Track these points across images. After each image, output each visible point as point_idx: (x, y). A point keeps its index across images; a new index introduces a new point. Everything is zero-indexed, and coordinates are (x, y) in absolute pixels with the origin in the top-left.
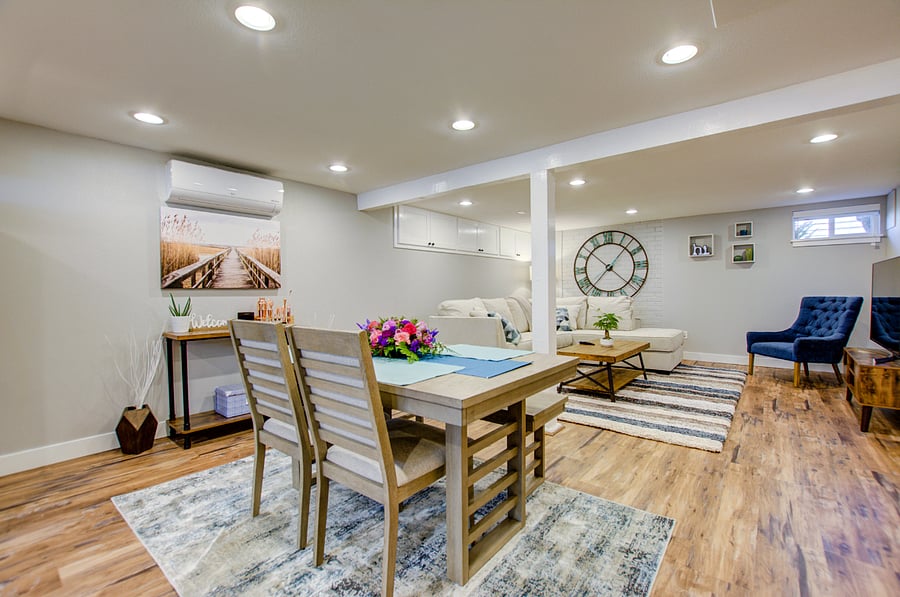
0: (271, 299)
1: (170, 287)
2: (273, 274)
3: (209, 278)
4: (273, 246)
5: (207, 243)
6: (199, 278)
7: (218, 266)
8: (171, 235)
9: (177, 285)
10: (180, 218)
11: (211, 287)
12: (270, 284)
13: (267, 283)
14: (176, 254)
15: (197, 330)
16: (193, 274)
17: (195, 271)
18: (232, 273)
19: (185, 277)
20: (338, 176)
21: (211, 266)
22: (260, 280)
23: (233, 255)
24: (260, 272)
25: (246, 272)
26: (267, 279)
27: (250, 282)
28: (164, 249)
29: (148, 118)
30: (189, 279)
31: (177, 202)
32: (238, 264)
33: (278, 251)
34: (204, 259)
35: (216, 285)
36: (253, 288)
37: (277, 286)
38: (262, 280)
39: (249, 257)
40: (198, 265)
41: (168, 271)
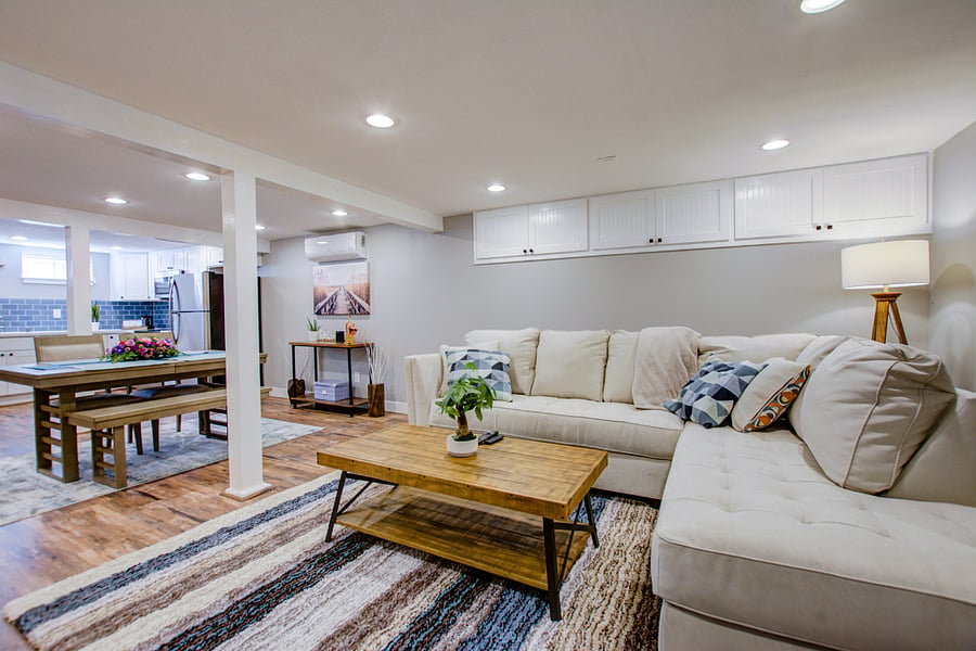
1: (317, 314)
2: (364, 304)
3: (332, 308)
4: (365, 283)
5: (330, 285)
6: (328, 308)
7: (336, 299)
8: (316, 284)
9: (319, 313)
10: (320, 272)
11: (333, 314)
12: (362, 311)
13: (359, 311)
14: (319, 294)
16: (324, 306)
17: (326, 303)
18: (342, 305)
19: (322, 308)
21: (332, 299)
22: (356, 309)
23: (342, 292)
24: (355, 301)
25: (348, 303)
26: (360, 308)
27: (350, 310)
28: (315, 290)
32: (345, 298)
33: (368, 286)
34: (329, 295)
35: (335, 312)
36: (351, 314)
37: (365, 313)
38: (356, 307)
39: (349, 292)
40: (326, 300)
41: (315, 305)
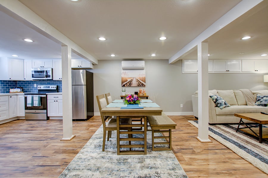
0: (142, 89)
1: (123, 86)
2: (144, 83)
3: (130, 84)
4: (144, 76)
5: (130, 77)
6: (128, 84)
7: (132, 82)
8: (123, 76)
9: (124, 86)
10: (125, 72)
11: (130, 86)
12: (143, 85)
13: (142, 85)
14: (124, 80)
15: (127, 95)
16: (127, 84)
17: (127, 83)
18: (134, 83)
19: (125, 84)
20: (154, 57)
21: (130, 81)
22: (141, 85)
23: (135, 79)
24: (140, 82)
25: (137, 83)
26: (142, 84)
27: (138, 85)
28: (122, 78)
29: (113, 55)
30: (126, 85)
31: (124, 69)
32: (136, 81)
33: (145, 77)
34: (129, 80)
35: (131, 86)
36: (139, 86)
37: (145, 86)
38: (141, 84)
39: (138, 79)
40: (128, 82)
41: (122, 83)
